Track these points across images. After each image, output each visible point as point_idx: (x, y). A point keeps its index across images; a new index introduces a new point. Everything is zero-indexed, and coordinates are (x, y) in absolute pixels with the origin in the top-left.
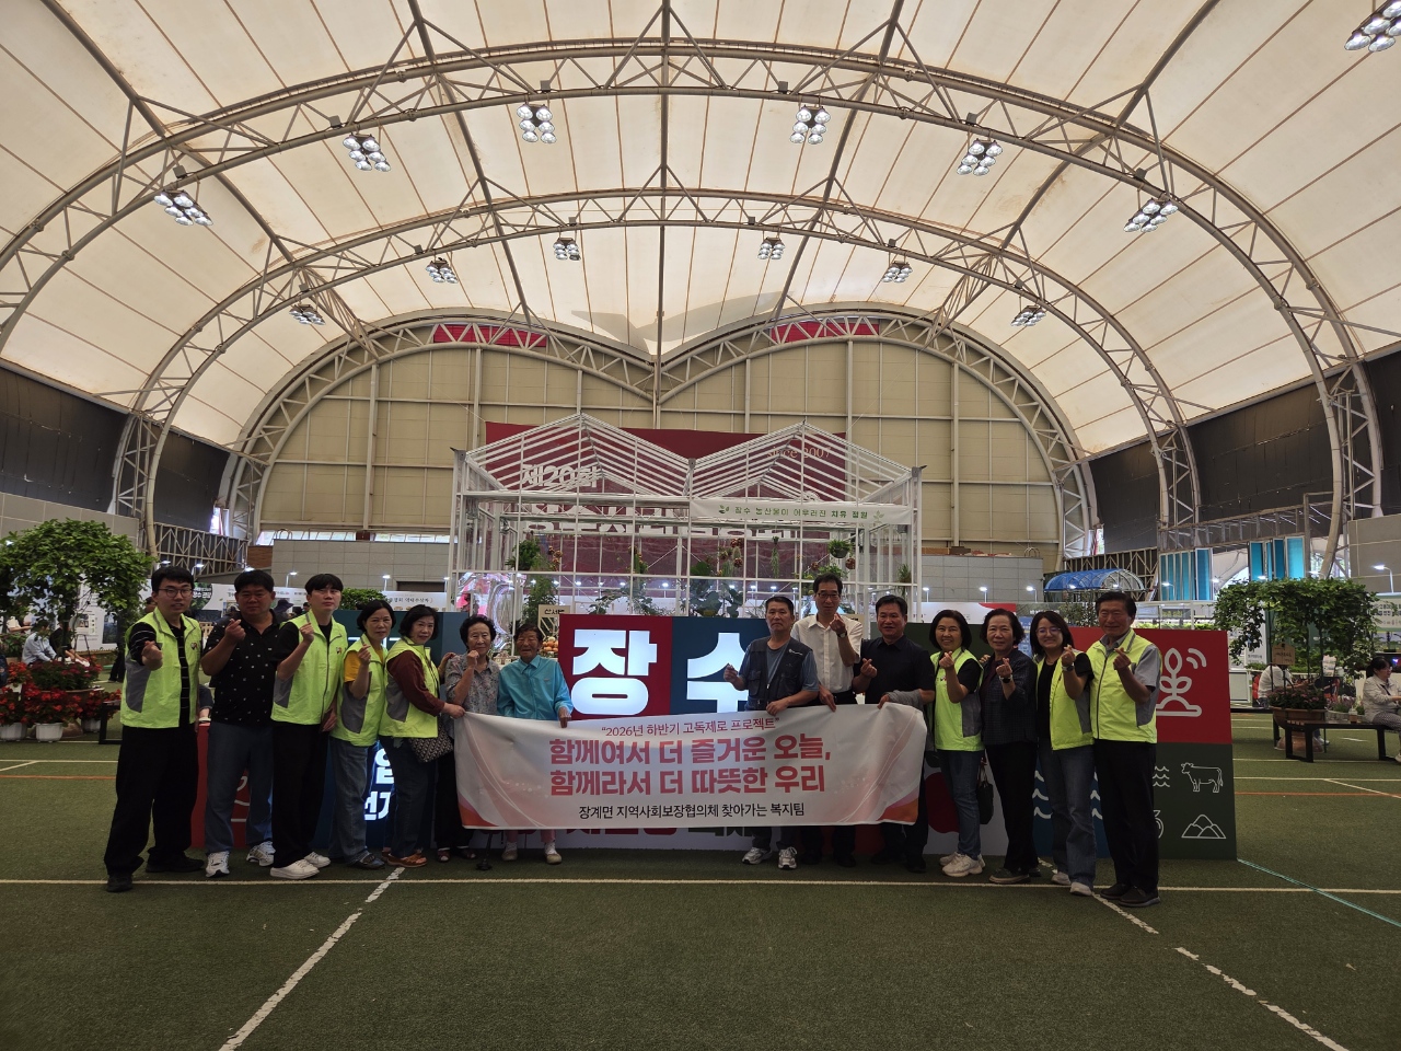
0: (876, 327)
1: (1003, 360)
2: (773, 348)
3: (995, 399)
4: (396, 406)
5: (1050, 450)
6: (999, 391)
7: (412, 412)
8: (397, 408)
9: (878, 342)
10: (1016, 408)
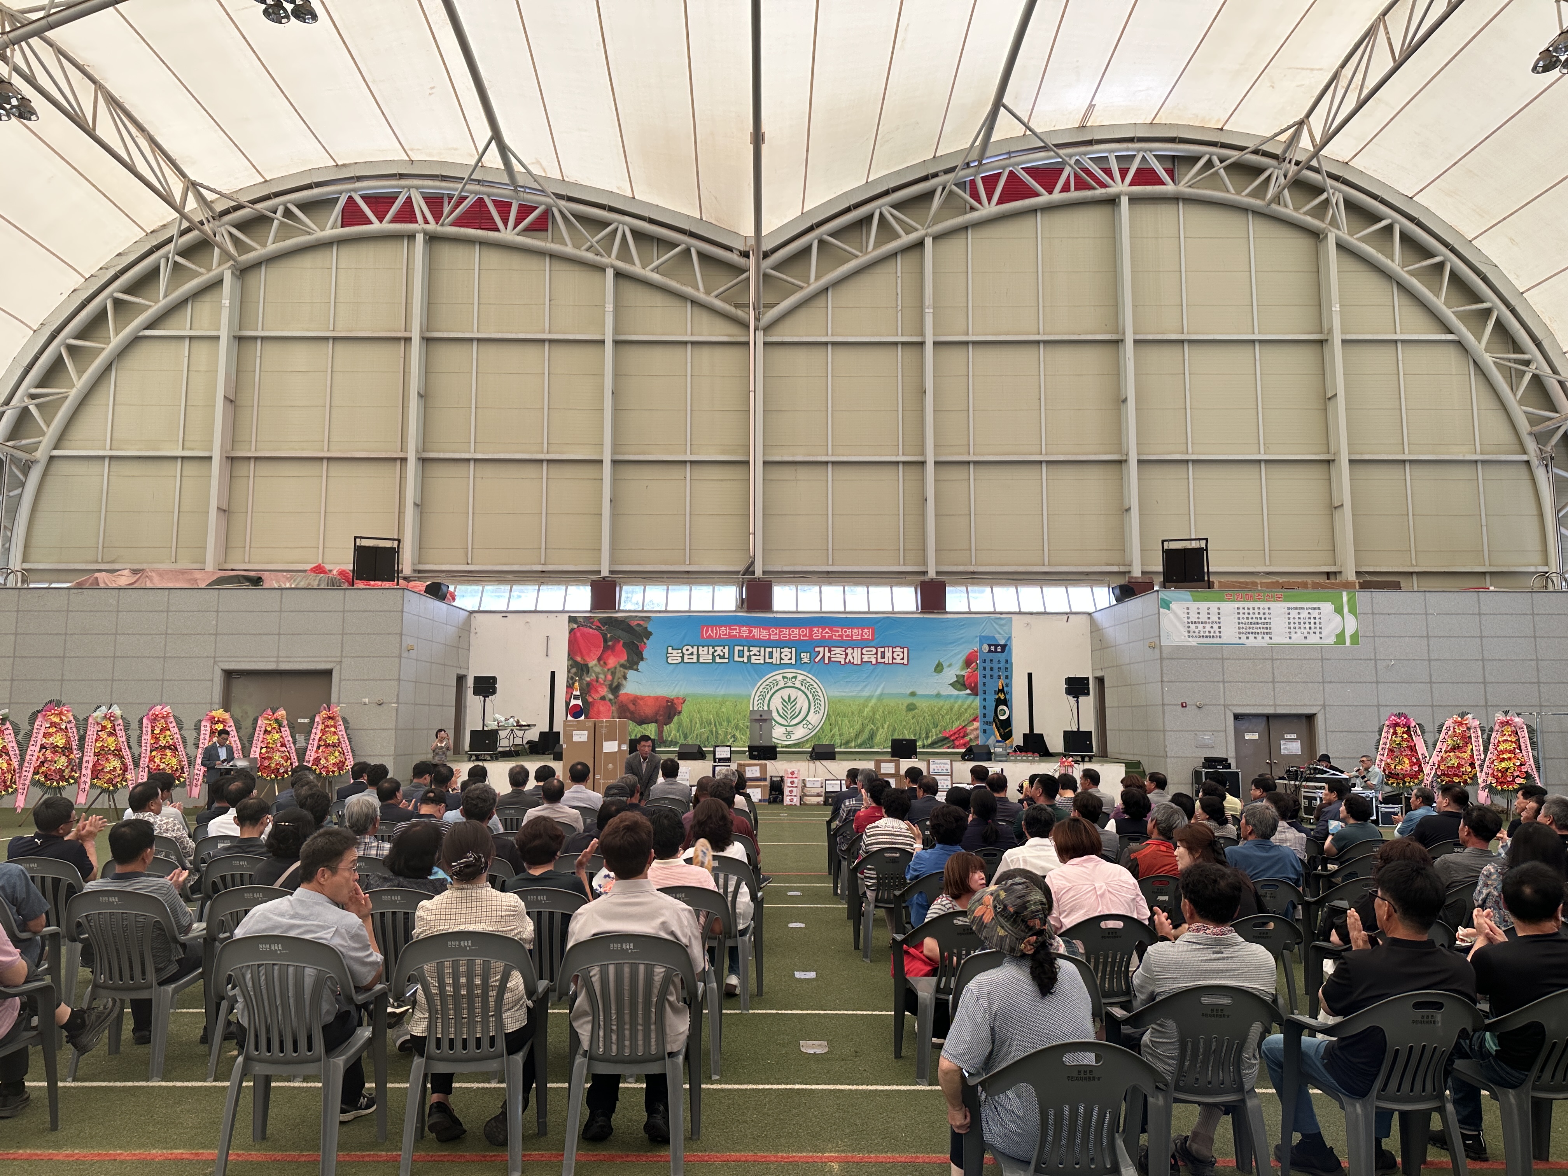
0: (1171, 173)
1: (1420, 224)
2: (975, 215)
3: (1406, 301)
4: (269, 347)
5: (1520, 393)
6: (1415, 283)
7: (300, 356)
8: (272, 349)
9: (1175, 199)
10: (1449, 314)
